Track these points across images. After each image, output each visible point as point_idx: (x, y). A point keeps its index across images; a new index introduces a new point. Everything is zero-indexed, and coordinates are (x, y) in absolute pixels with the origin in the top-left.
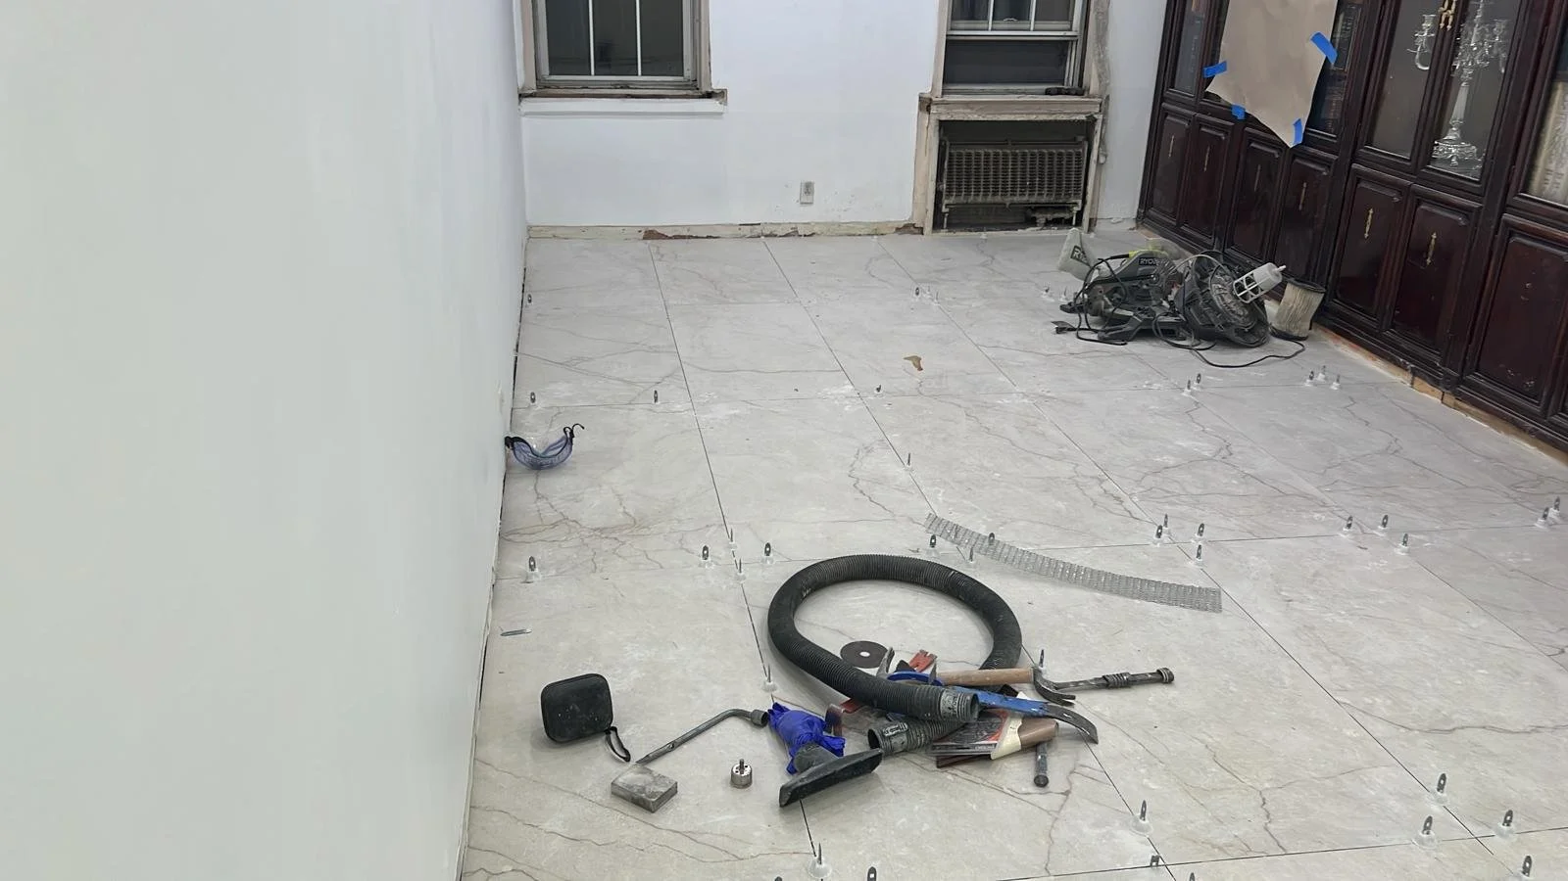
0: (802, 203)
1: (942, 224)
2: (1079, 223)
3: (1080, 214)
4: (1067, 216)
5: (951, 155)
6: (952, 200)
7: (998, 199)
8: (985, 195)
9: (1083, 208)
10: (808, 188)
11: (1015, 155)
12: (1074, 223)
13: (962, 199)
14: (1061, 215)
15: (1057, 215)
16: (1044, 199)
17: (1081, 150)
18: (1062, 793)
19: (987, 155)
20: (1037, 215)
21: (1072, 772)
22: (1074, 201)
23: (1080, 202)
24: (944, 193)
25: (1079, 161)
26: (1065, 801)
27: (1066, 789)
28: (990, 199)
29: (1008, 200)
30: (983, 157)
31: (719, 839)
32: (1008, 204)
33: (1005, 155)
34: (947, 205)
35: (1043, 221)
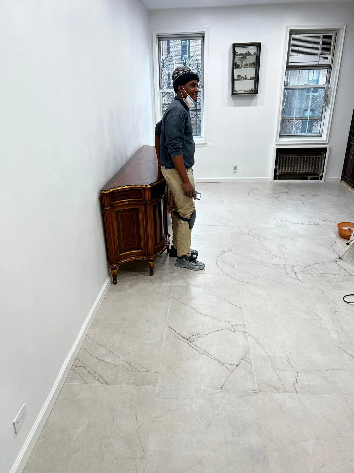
0: (234, 172)
1: (277, 179)
2: (321, 179)
3: (322, 176)
4: (318, 176)
5: (280, 158)
6: (280, 171)
7: (295, 171)
8: (291, 170)
9: (323, 174)
10: (235, 168)
11: (301, 158)
12: (320, 179)
13: (283, 171)
14: (316, 176)
15: (314, 176)
16: (310, 171)
17: (323, 157)
18: (236, 365)
19: (292, 158)
20: (308, 176)
21: (242, 359)
22: (319, 172)
23: (322, 172)
24: (278, 169)
25: (322, 160)
26: (236, 367)
27: (238, 364)
28: (292, 171)
29: (298, 172)
30: (290, 159)
31: (136, 365)
32: (298, 173)
33: (298, 158)
34: (278, 173)
35: (310, 178)
